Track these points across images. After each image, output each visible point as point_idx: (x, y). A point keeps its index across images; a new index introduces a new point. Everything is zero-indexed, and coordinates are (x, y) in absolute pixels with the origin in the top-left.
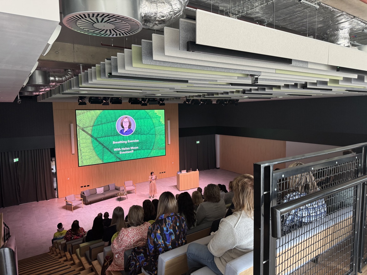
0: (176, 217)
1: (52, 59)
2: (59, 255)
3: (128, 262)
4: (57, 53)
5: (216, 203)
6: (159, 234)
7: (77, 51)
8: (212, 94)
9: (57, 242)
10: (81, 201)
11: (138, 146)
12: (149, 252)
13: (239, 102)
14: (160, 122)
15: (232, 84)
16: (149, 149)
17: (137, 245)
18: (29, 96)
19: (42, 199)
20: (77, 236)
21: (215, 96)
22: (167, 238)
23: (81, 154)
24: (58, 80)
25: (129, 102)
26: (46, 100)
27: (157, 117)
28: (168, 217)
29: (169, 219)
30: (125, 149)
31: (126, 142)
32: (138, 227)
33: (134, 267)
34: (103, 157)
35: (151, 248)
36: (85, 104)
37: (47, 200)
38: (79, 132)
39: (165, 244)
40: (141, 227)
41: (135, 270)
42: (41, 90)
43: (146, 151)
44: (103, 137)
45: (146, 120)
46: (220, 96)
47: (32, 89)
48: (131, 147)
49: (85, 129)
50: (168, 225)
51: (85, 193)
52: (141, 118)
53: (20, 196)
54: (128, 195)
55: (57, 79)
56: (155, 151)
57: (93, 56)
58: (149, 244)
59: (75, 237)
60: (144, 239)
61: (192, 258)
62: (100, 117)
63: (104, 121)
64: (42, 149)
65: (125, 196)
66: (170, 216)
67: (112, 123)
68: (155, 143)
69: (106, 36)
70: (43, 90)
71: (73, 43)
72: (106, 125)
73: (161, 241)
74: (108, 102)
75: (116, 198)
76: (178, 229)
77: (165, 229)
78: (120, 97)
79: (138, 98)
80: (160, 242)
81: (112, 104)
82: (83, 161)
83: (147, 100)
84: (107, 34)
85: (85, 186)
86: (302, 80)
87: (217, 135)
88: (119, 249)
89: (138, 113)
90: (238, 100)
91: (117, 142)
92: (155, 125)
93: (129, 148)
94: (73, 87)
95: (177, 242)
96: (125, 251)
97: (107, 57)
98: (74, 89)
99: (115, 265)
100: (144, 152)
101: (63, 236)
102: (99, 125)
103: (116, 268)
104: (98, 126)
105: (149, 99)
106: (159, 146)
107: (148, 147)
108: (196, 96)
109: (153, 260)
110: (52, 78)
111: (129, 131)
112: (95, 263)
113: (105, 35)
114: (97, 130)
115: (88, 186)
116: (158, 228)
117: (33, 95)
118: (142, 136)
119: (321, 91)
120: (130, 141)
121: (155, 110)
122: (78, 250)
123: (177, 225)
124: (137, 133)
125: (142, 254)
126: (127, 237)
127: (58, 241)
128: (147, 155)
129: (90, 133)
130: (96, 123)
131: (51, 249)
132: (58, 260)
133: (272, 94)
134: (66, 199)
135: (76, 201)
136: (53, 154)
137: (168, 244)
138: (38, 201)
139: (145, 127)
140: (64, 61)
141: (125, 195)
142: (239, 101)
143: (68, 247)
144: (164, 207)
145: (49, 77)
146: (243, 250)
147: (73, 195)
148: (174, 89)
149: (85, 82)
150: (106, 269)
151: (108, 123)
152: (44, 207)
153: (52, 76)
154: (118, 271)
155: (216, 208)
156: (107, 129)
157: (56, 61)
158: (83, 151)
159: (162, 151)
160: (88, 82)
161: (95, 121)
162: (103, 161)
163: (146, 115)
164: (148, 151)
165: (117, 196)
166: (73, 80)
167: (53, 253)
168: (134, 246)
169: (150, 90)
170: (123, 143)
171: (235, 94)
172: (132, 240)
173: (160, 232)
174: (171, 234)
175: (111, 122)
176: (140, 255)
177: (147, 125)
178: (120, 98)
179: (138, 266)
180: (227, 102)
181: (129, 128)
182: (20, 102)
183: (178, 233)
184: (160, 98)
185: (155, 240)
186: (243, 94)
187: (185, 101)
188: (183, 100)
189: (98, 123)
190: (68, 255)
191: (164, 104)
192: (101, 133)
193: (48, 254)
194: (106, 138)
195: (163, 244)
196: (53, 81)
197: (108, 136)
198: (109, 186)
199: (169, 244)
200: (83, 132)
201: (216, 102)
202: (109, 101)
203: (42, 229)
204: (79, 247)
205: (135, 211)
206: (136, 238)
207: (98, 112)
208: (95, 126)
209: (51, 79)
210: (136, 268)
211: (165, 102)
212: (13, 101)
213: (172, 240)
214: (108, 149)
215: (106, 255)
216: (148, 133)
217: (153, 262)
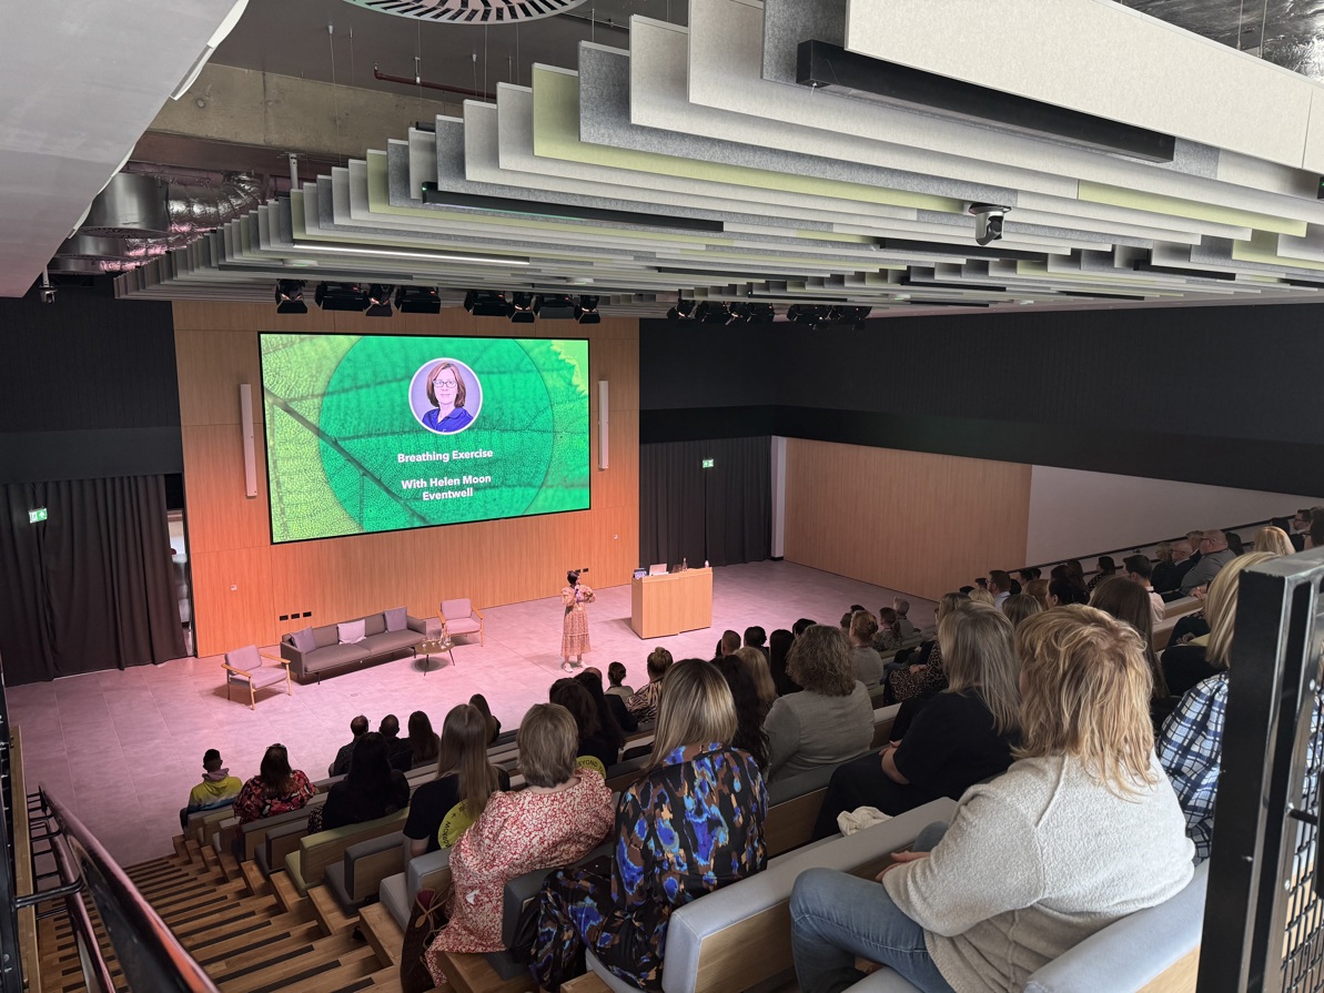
0: (727, 755)
1: (182, 130)
2: (216, 870)
3: (523, 923)
4: (201, 104)
5: (840, 698)
6: (668, 823)
7: (277, 102)
8: (781, 282)
9: (202, 820)
10: (283, 671)
11: (490, 474)
12: (622, 893)
13: (870, 316)
14: (570, 384)
15: (883, 243)
16: (530, 485)
17: (555, 858)
18: (85, 276)
19: (139, 662)
20: (283, 801)
21: (791, 290)
22: (701, 841)
23: (281, 499)
24: (201, 215)
25: (467, 306)
26: (151, 293)
27: (564, 368)
28: (699, 758)
29: (702, 765)
30: (441, 483)
31: (448, 459)
32: (559, 787)
33: (554, 947)
34: (361, 509)
35: (633, 877)
36: (301, 308)
37: (154, 663)
38: (272, 416)
39: (691, 863)
40: (571, 790)
41: (557, 959)
42: (131, 254)
43: (521, 493)
44: (361, 437)
45: (521, 375)
46: (810, 290)
47: (97, 248)
48: (464, 477)
49: (293, 405)
50: (701, 787)
51: (297, 642)
52: (503, 369)
53: (54, 649)
54: (455, 650)
55: (197, 209)
56: (550, 492)
57: (338, 122)
58: (624, 862)
59: (277, 804)
60: (580, 834)
61: (815, 927)
62: (349, 360)
63: (365, 376)
64: (135, 478)
65: (445, 655)
66: (706, 755)
67: (394, 385)
68: (552, 465)
69: (440, 20)
70: (141, 252)
71: (264, 67)
72: (372, 390)
73: (673, 851)
74: (389, 306)
75: (411, 659)
76: (739, 805)
77: (690, 804)
78: (434, 284)
79: (499, 292)
80: (670, 856)
81: (402, 311)
82: (290, 524)
83: (534, 300)
84: (448, 10)
85: (296, 616)
86: (1148, 231)
87: (779, 438)
88: (486, 873)
89: (492, 352)
90: (868, 309)
91: (412, 458)
92: (552, 395)
93: (456, 481)
94: (268, 240)
95: (734, 855)
96: (507, 880)
97: (420, 121)
98: (273, 247)
99: (464, 932)
100: (512, 496)
101: (223, 798)
102: (345, 391)
103: (468, 944)
104: (343, 396)
105: (541, 297)
106: (565, 473)
107: (526, 476)
108: (719, 290)
109: (637, 924)
110: (177, 207)
111: (460, 418)
112: (372, 913)
113: (438, 16)
114: (338, 407)
115: (307, 615)
116: (662, 799)
117: (97, 273)
118: (506, 435)
119: (1188, 282)
120: (461, 455)
121: (553, 341)
122: (294, 858)
123: (732, 790)
124: (486, 423)
125: (589, 901)
126: (515, 827)
127: (210, 818)
128: (525, 506)
129: (312, 419)
130: (333, 382)
131: (181, 844)
132: (214, 890)
133: (1002, 289)
134: (227, 663)
135: (264, 669)
136: (176, 499)
137: (702, 862)
138: (122, 669)
139: (518, 404)
140: (228, 137)
141: (445, 650)
142: (873, 314)
143: (254, 842)
144: (687, 721)
145: (167, 203)
146: (1071, 918)
147: (253, 647)
148: (651, 256)
149: (317, 220)
150: (429, 943)
151: (381, 383)
152: (145, 688)
153: (177, 198)
154: (479, 954)
155: (840, 716)
156: (374, 405)
157: (199, 138)
158: (287, 486)
159: (576, 492)
160: (332, 220)
161: (331, 378)
162: (360, 525)
163: (522, 360)
164: (526, 493)
165: (415, 654)
166: (267, 215)
167: (190, 862)
168: (541, 862)
169: (558, 261)
170: (434, 463)
171: (869, 284)
172: (538, 838)
173: (671, 816)
174: (713, 824)
175: (389, 382)
176: (580, 903)
177: (523, 397)
178: (432, 289)
179: (568, 943)
180: (828, 318)
181: (457, 406)
182: (49, 295)
183: (741, 820)
184: (582, 296)
185: (652, 844)
186: (899, 287)
187: (673, 309)
188: (665, 304)
189: (343, 383)
190: (254, 875)
191: (595, 319)
192: (355, 422)
193: (172, 862)
194: (374, 439)
195: (681, 860)
196: (181, 219)
197: (378, 435)
198: (384, 616)
199: (705, 863)
200: (288, 417)
201: (785, 316)
202: (392, 300)
203: (141, 770)
204: (298, 846)
205: (546, 727)
206: (552, 832)
207: (344, 342)
208: (332, 393)
209: (175, 210)
210: (561, 950)
211: (601, 310)
212: (21, 293)
213: (717, 848)
214: (379, 482)
215: (420, 887)
216: (529, 427)
217: (641, 933)
